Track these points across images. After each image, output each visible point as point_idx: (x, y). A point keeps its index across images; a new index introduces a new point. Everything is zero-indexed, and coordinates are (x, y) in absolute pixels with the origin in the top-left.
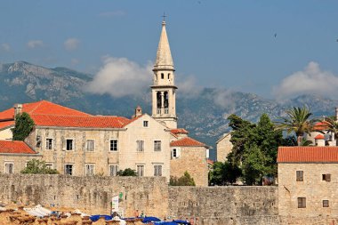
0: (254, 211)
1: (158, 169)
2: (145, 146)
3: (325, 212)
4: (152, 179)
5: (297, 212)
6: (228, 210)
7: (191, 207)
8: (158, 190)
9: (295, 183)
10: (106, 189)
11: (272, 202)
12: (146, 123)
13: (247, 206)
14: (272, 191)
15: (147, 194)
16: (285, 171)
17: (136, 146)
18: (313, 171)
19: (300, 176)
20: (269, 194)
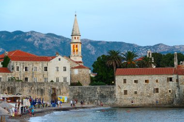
0: (106, 96)
1: (65, 79)
2: (59, 69)
3: (135, 96)
4: (62, 83)
5: (123, 96)
6: (95, 96)
7: (79, 95)
8: (65, 88)
9: (123, 84)
10: (42, 88)
11: (113, 92)
12: (60, 59)
13: (102, 95)
14: (113, 88)
15: (60, 89)
16: (119, 79)
17: (56, 69)
18: (130, 79)
19: (125, 81)
20: (112, 89)
